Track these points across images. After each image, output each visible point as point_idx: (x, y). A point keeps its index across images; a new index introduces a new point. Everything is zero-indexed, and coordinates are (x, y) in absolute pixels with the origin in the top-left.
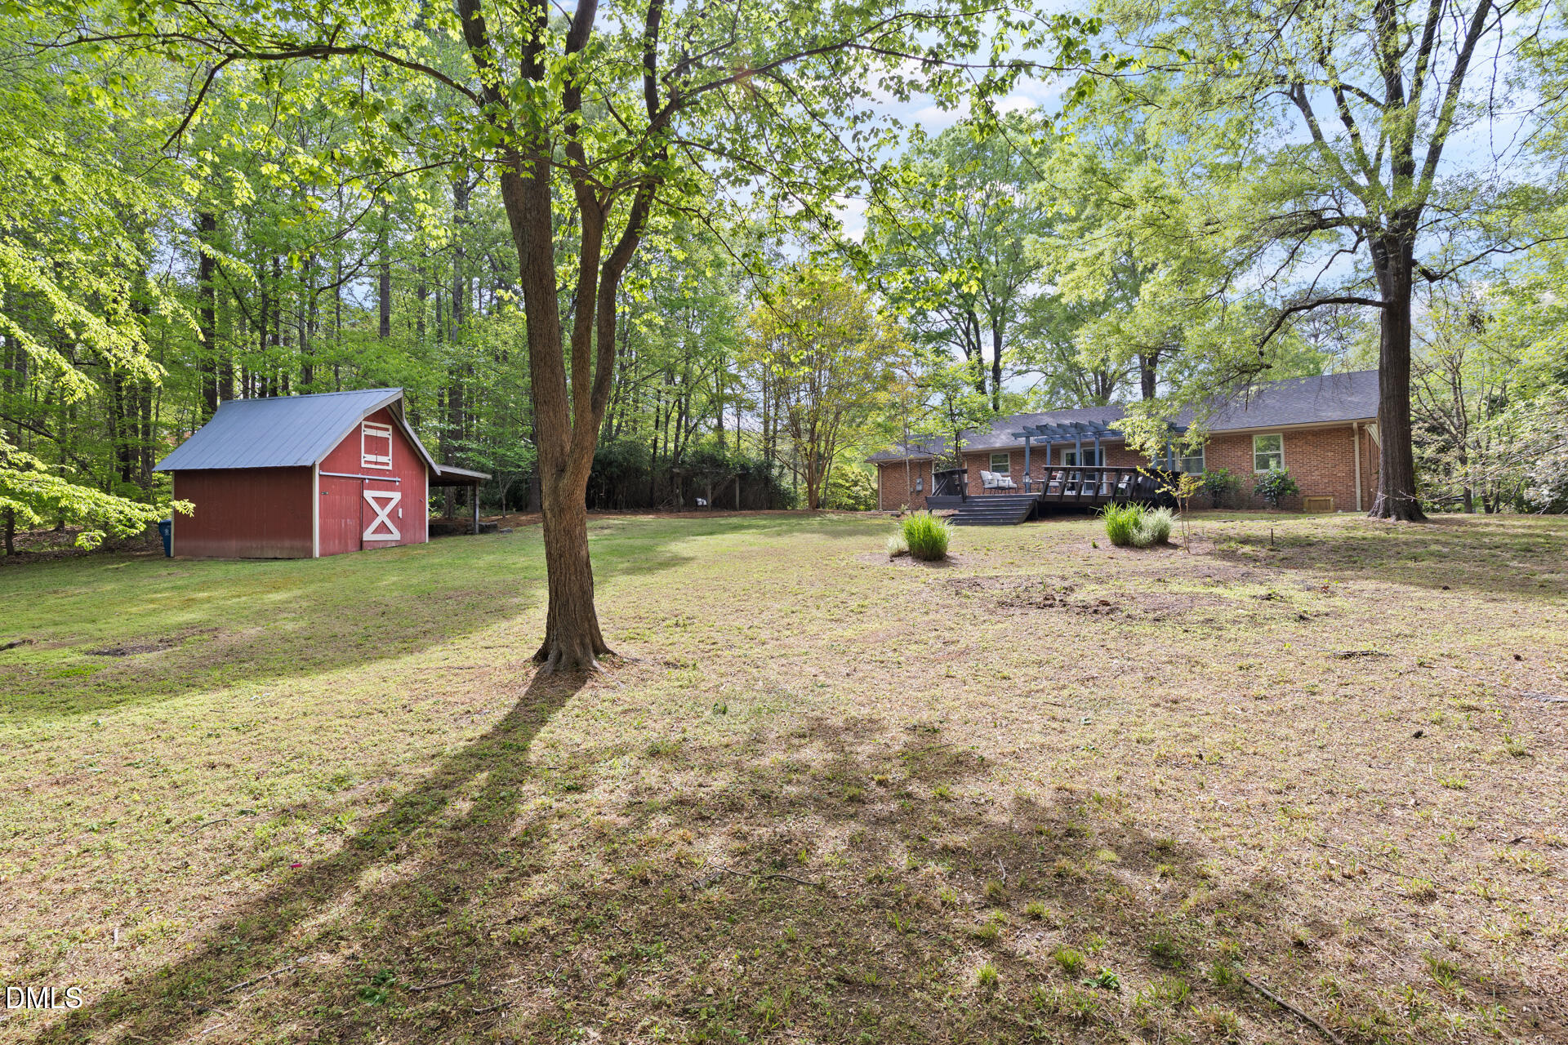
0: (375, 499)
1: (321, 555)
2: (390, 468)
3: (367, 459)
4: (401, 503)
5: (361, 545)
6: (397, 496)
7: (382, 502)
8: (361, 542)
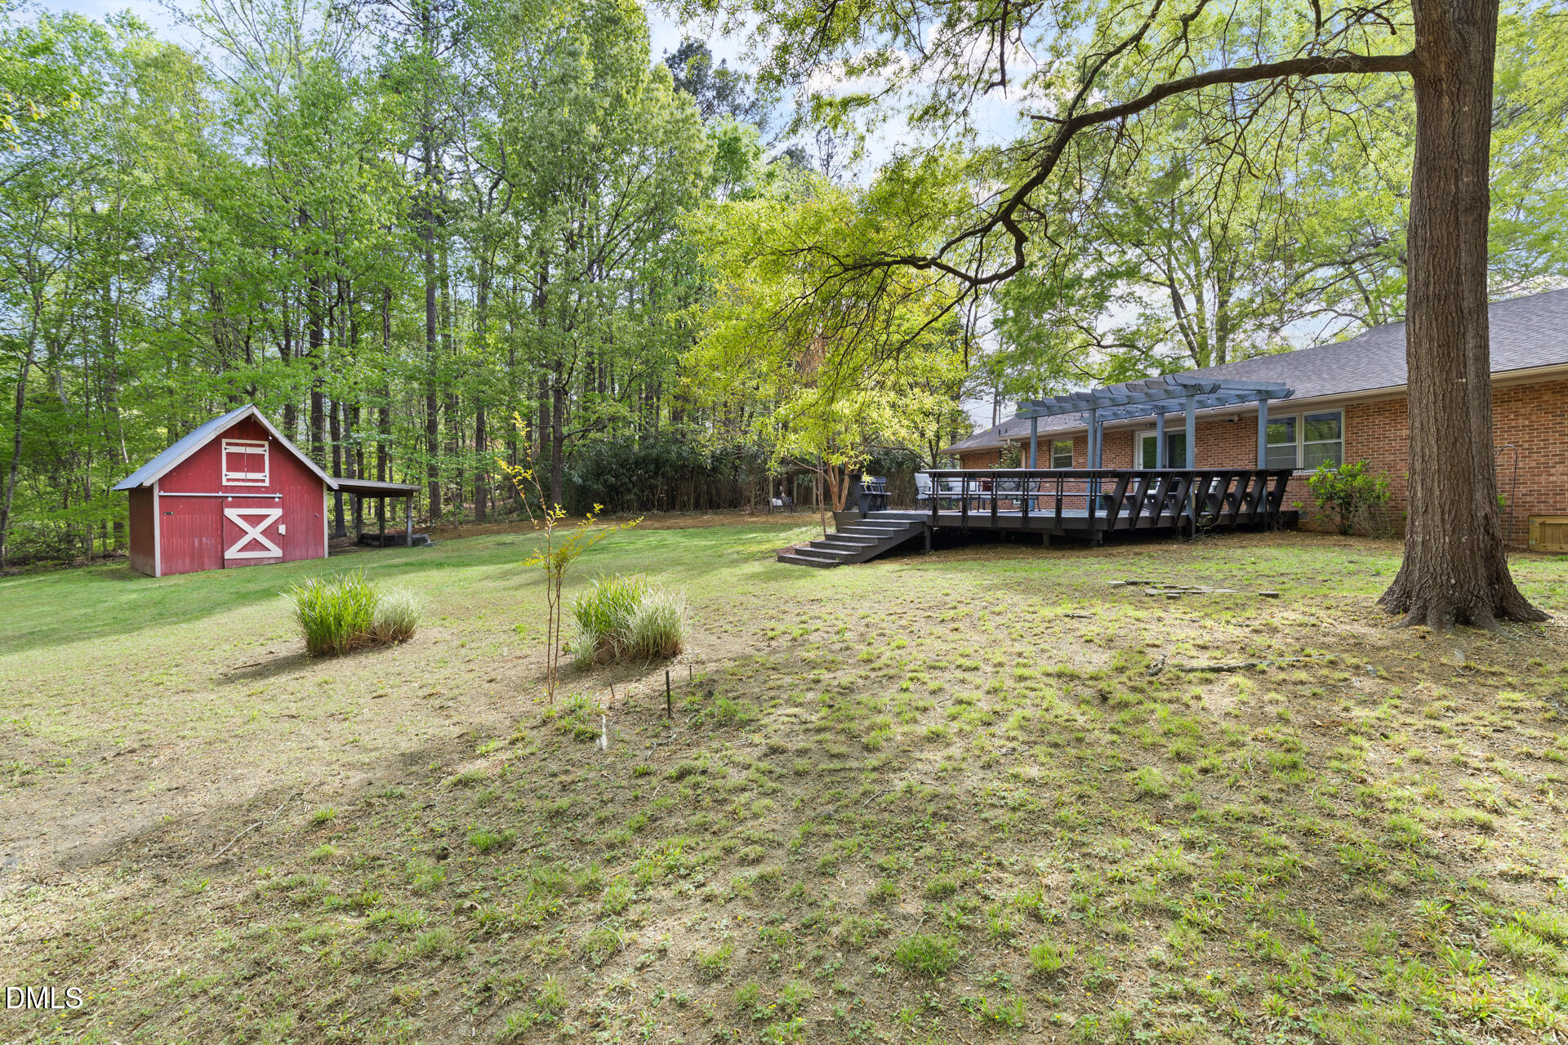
0: (244, 517)
1: (164, 574)
2: (267, 484)
3: (228, 477)
4: (282, 520)
5: (223, 564)
6: (276, 513)
7: (254, 520)
8: (223, 559)
